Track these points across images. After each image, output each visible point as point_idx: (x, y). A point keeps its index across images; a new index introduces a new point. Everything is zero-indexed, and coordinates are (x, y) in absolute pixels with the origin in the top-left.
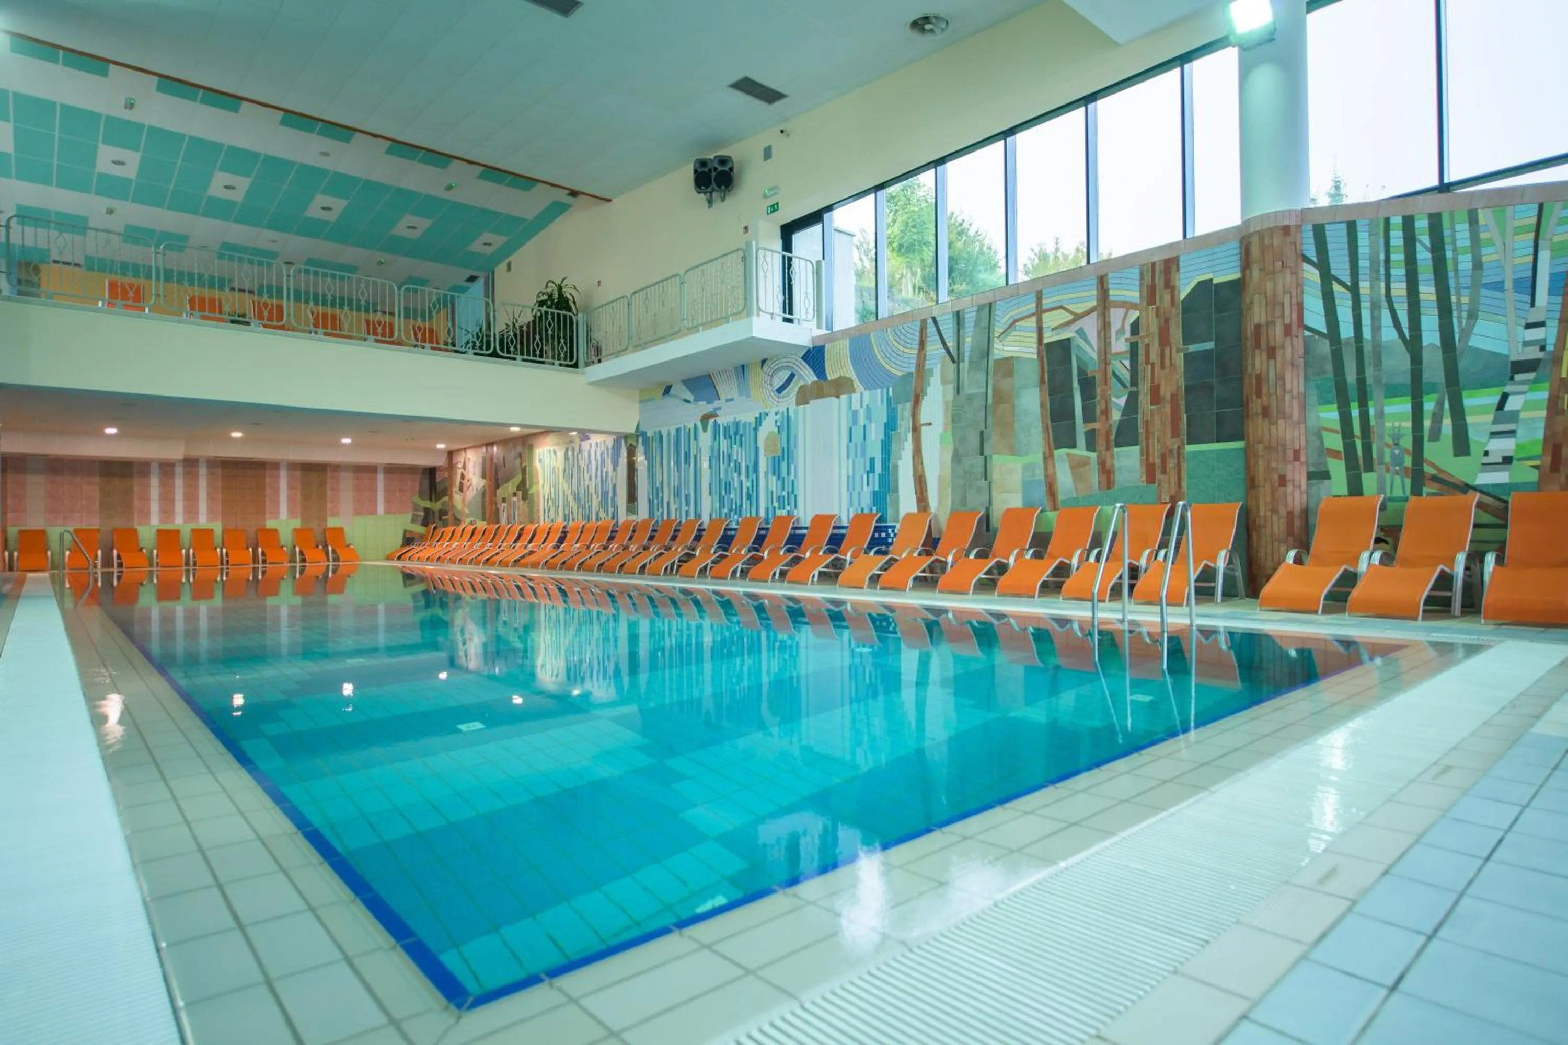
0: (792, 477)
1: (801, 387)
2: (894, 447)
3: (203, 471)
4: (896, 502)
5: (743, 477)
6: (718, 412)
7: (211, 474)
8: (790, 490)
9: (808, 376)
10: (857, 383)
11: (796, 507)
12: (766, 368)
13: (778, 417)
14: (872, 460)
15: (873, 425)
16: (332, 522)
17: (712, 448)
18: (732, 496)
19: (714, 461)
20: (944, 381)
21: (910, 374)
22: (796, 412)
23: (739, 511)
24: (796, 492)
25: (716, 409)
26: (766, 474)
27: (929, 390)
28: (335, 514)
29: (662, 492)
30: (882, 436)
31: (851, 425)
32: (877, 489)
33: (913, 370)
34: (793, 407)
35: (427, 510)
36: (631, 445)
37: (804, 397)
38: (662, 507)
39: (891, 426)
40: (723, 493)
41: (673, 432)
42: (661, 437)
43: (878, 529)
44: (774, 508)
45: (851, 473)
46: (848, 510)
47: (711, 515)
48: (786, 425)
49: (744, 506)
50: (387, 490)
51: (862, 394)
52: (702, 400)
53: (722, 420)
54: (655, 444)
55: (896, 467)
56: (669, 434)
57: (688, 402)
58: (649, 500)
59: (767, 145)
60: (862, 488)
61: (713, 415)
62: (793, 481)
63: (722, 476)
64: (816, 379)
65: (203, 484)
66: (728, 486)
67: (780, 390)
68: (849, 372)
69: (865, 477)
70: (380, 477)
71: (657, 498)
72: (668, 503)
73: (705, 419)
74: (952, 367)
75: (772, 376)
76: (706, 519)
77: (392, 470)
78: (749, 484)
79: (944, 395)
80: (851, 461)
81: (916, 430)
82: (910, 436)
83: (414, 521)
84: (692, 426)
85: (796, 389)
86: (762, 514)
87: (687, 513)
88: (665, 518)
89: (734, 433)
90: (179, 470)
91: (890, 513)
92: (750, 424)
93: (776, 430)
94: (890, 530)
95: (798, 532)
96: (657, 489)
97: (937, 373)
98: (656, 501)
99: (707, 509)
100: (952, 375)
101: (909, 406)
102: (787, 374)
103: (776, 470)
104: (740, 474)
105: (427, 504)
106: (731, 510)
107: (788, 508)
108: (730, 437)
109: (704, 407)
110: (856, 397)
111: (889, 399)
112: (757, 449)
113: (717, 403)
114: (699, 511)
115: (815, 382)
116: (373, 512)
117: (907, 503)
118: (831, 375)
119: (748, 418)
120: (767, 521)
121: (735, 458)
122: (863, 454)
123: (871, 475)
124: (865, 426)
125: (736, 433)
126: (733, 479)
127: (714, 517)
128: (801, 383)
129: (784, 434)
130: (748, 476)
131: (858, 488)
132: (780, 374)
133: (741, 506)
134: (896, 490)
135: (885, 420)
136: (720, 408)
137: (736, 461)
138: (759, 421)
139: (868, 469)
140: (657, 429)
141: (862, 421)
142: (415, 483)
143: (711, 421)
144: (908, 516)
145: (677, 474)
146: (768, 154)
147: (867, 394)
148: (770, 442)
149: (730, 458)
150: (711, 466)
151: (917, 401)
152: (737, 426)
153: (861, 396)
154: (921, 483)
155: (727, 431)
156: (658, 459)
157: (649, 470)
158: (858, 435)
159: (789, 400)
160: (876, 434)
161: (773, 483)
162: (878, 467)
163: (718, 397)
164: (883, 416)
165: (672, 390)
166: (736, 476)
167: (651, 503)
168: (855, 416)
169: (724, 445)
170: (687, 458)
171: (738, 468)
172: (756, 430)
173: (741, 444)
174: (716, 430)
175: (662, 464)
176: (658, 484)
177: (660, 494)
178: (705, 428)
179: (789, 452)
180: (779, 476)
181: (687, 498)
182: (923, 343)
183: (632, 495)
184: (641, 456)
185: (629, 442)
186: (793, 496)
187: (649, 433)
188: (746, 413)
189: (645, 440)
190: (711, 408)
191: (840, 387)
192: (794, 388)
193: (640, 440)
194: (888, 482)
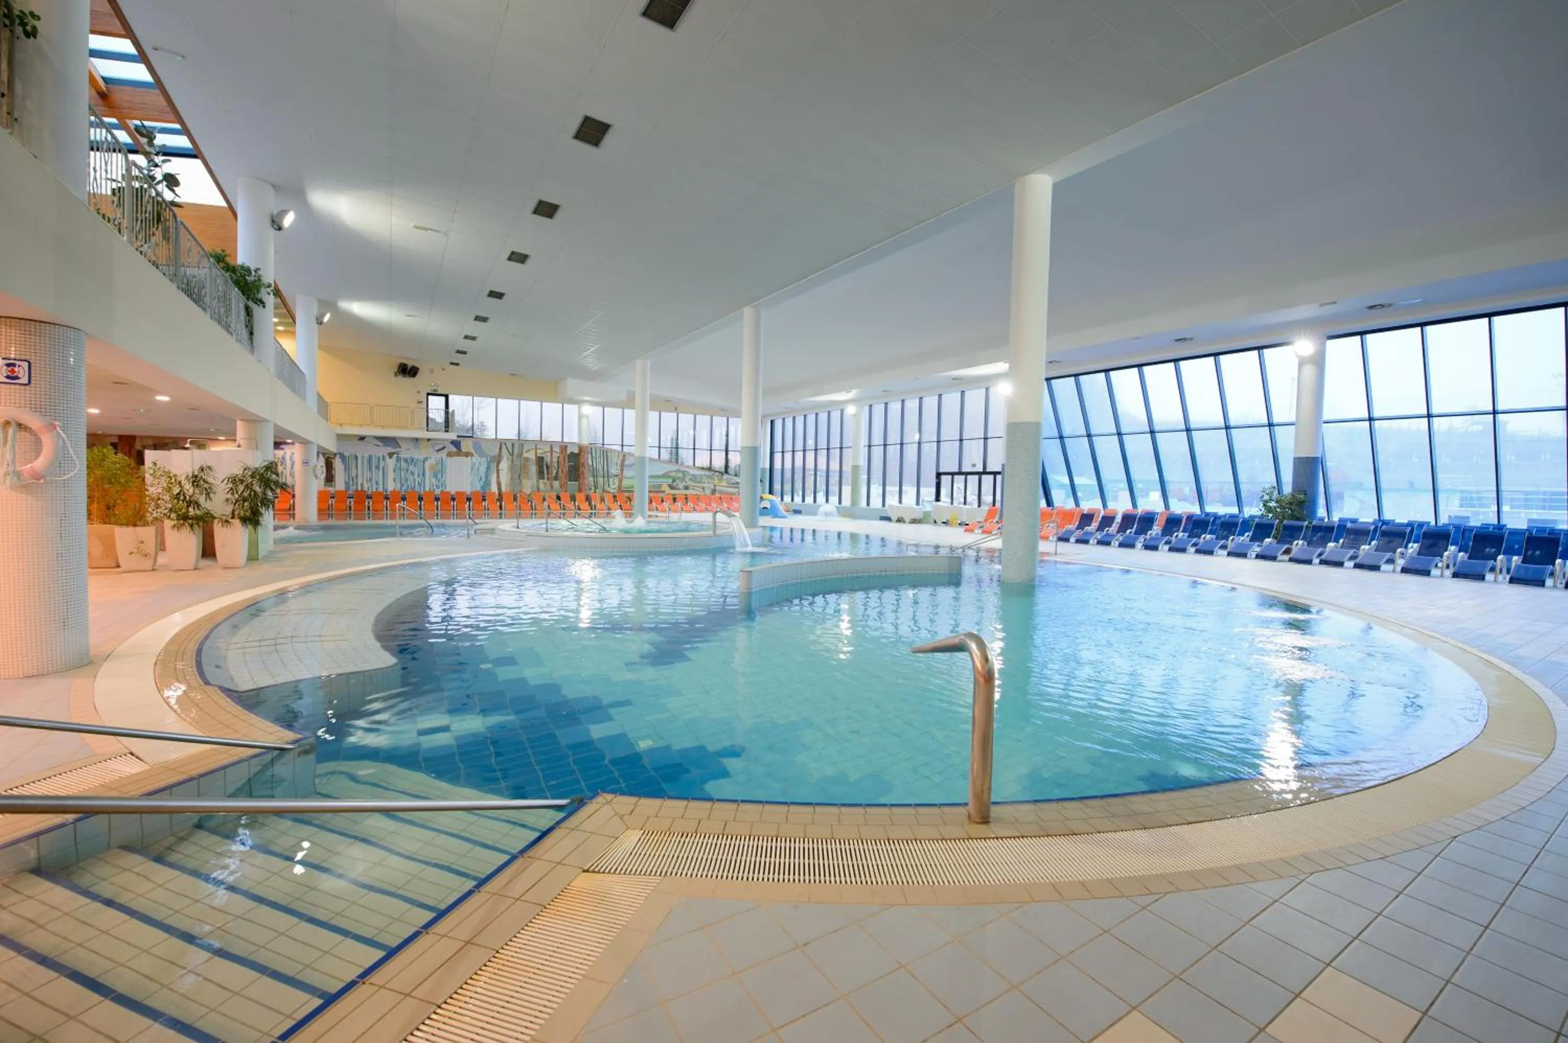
0: (444, 478)
1: (449, 452)
2: (490, 473)
4: (490, 487)
5: (416, 476)
6: (400, 453)
8: (443, 482)
9: (454, 449)
10: (475, 454)
11: (446, 487)
12: (430, 442)
13: (436, 459)
14: (481, 477)
15: (480, 467)
17: (395, 465)
18: (408, 483)
19: (396, 470)
20: (508, 460)
21: (496, 456)
22: (446, 459)
24: (446, 483)
25: (398, 451)
26: (430, 477)
27: (502, 461)
29: (359, 479)
30: (485, 470)
31: (472, 465)
32: (483, 485)
33: (497, 454)
34: (444, 456)
36: (329, 457)
37: (450, 455)
38: (356, 485)
39: (488, 468)
40: (403, 481)
41: (366, 456)
42: (356, 457)
44: (434, 488)
45: (471, 479)
46: (470, 490)
48: (441, 462)
49: (415, 487)
52: (389, 446)
53: (403, 456)
54: (351, 460)
55: (490, 479)
56: (363, 457)
57: (378, 446)
58: (346, 482)
60: (476, 483)
61: (397, 453)
62: (444, 480)
63: (402, 475)
66: (406, 480)
67: (438, 451)
68: (472, 450)
71: (353, 481)
72: (361, 483)
73: (390, 455)
74: (510, 456)
75: (433, 447)
76: (390, 489)
78: (419, 479)
79: (507, 463)
80: (472, 476)
81: (498, 471)
82: (495, 472)
84: (381, 455)
86: (426, 489)
87: (376, 487)
91: (486, 491)
92: (420, 460)
93: (435, 463)
94: (486, 496)
95: (451, 496)
96: (353, 478)
97: (505, 457)
98: (351, 483)
99: (392, 487)
100: (510, 458)
101: (495, 464)
102: (442, 447)
103: (435, 474)
104: (413, 476)
106: (407, 487)
107: (442, 488)
108: (408, 463)
109: (390, 450)
110: (474, 459)
111: (487, 461)
112: (424, 469)
113: (398, 449)
114: (385, 487)
115: (455, 451)
117: (494, 489)
118: (463, 450)
119: (421, 457)
121: (411, 469)
122: (477, 474)
123: (479, 481)
124: (478, 468)
125: (412, 462)
126: (409, 477)
128: (448, 450)
129: (440, 465)
130: (418, 476)
132: (437, 446)
136: (401, 451)
137: (411, 471)
138: (425, 459)
139: (479, 478)
140: (353, 453)
141: (477, 465)
143: (395, 456)
145: (368, 473)
147: (478, 458)
148: (431, 467)
149: (407, 470)
150: (394, 471)
151: (498, 463)
152: (412, 460)
153: (476, 459)
154: (499, 484)
155: (406, 460)
156: (354, 466)
157: (345, 468)
158: (475, 469)
159: (443, 454)
160: (483, 470)
161: (433, 480)
162: (483, 479)
163: (400, 447)
164: (486, 466)
165: (366, 440)
166: (411, 476)
167: (347, 484)
168: (474, 464)
169: (404, 465)
170: (377, 467)
171: (412, 473)
172: (424, 462)
173: (415, 466)
174: (398, 459)
175: (357, 468)
176: (354, 475)
177: (355, 480)
178: (391, 457)
179: (442, 471)
180: (436, 478)
181: (377, 483)
182: (500, 449)
183: (330, 479)
184: (338, 464)
185: (327, 456)
186: (444, 485)
187: (346, 454)
188: (418, 455)
189: (343, 457)
190: (393, 450)
191: (467, 454)
192: (445, 452)
193: (338, 456)
194: (487, 483)
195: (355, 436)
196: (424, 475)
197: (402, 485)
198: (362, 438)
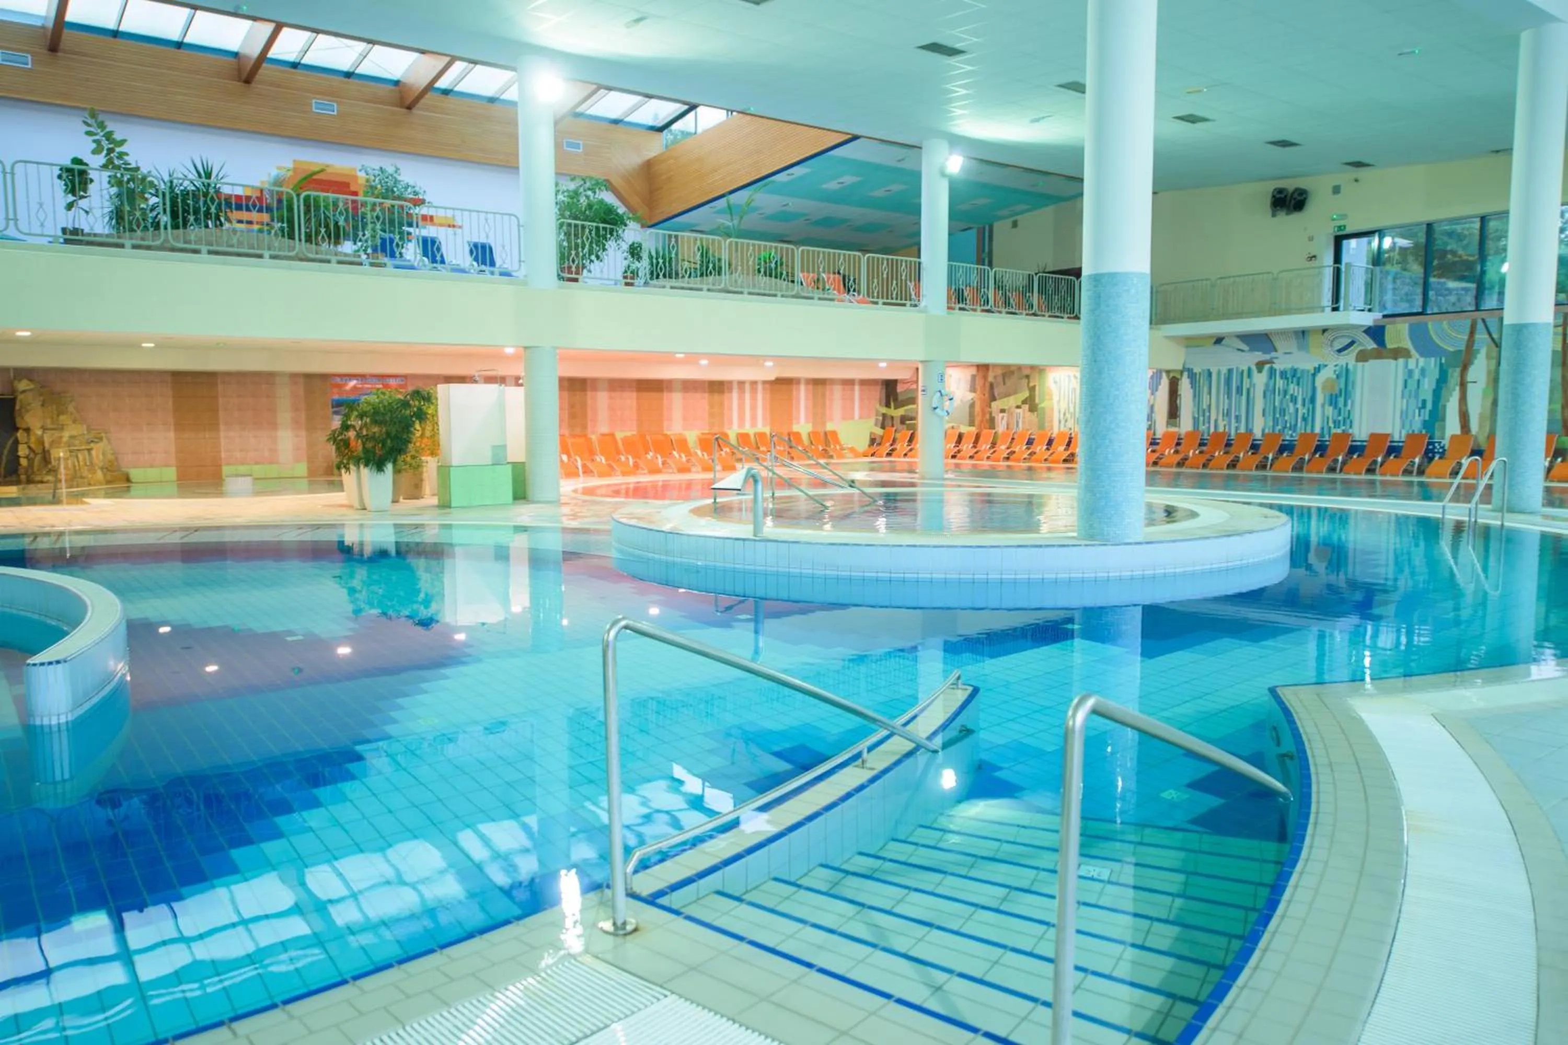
0: (1349, 407)
1: (1361, 351)
2: (1444, 392)
3: (760, 387)
4: (1443, 429)
5: (1299, 405)
6: (1275, 361)
7: (764, 389)
8: (1347, 415)
9: (1371, 345)
10: (1413, 352)
11: (1351, 427)
12: (1326, 334)
13: (1337, 368)
14: (1424, 402)
15: (1426, 380)
16: (830, 427)
17: (1267, 385)
18: (1286, 418)
19: (1268, 394)
20: (1488, 357)
21: (1460, 351)
22: (1355, 367)
23: (1294, 428)
24: (1351, 417)
25: (1272, 358)
26: (1323, 406)
27: (1476, 362)
28: (831, 419)
29: (1209, 411)
30: (1434, 386)
31: (1406, 377)
32: (1427, 418)
33: (1463, 348)
34: (1352, 363)
35: (884, 415)
36: (1174, 377)
37: (1363, 357)
38: (1209, 422)
39: (1442, 380)
40: (1278, 416)
41: (1224, 371)
42: (1210, 374)
43: (1429, 444)
44: (1330, 428)
45: (1404, 407)
46: (1400, 433)
47: (1263, 430)
48: (1345, 374)
49: (1299, 425)
50: (861, 400)
51: (1417, 361)
52: (1258, 350)
53: (1278, 366)
54: (1203, 381)
55: (1444, 407)
56: (1219, 373)
57: (1242, 351)
58: (1194, 418)
59: (1337, 184)
60: (1414, 417)
61: (1270, 362)
62: (1349, 411)
63: (1277, 404)
64: (1375, 346)
65: (760, 396)
66: (1283, 412)
67: (1340, 351)
68: (1408, 344)
69: (1417, 411)
70: (857, 388)
71: (1204, 416)
72: (1216, 421)
73: (1260, 366)
74: (1495, 349)
75: (1332, 341)
76: (1258, 433)
77: (864, 383)
78: (1305, 411)
79: (1488, 365)
80: (1405, 401)
81: (1463, 385)
82: (1458, 388)
83: (876, 425)
84: (1245, 368)
85: (1356, 351)
86: (1317, 430)
87: (1237, 428)
88: (1212, 430)
89: (1292, 375)
90: (747, 387)
91: (1437, 433)
92: (1308, 371)
93: (1335, 376)
94: (1436, 445)
95: (1354, 443)
96: (1204, 411)
97: (1483, 352)
98: (1201, 418)
99: (1259, 427)
100: (1494, 354)
101: (1458, 370)
102: (1348, 341)
103: (1333, 401)
104: (1295, 403)
105: (884, 410)
106: (1285, 427)
107: (1343, 428)
108: (1287, 379)
109: (1259, 356)
110: (1412, 364)
111: (1441, 364)
112: (1314, 389)
113: (1273, 354)
114: (1250, 427)
115: (1374, 349)
116: (852, 418)
117: (1452, 426)
118: (1390, 345)
119: (1309, 366)
120: (1322, 435)
121: (1291, 392)
122: (1417, 396)
123: (1422, 411)
124: (1419, 381)
125: (1294, 376)
126: (1288, 406)
127: (1267, 431)
128: (1361, 348)
129: (1343, 380)
130: (1304, 405)
131: (1410, 417)
132: (1341, 340)
133: (1296, 425)
134: (1443, 419)
135: (1437, 376)
136: (1276, 358)
137: (1292, 395)
138: (1318, 370)
139: (1420, 405)
140: (1206, 368)
141: (1416, 375)
142: (878, 393)
143: (1267, 367)
144: (1453, 437)
145: (1226, 401)
146: (1336, 190)
147: (1422, 361)
148: (1327, 383)
149: (1285, 392)
150: (1265, 396)
151: (1465, 368)
152: (1295, 371)
153: (1416, 362)
154: (1464, 417)
155: (1283, 374)
156: (1206, 389)
157: (1195, 396)
158: (1412, 385)
159: (1349, 358)
160: (1428, 385)
161: (1330, 410)
162: (1429, 406)
163: (1276, 350)
164: (1436, 374)
165: (1224, 342)
166: (1291, 405)
167: (1196, 421)
168: (1410, 373)
169: (1280, 383)
170: (1239, 390)
171: (1294, 399)
172: (1314, 375)
173: (1298, 384)
174: (1272, 372)
175: (1210, 393)
176: (1205, 407)
177: (1207, 414)
178: (1260, 371)
179: (1346, 393)
180: (1336, 407)
181: (1238, 418)
182: (1472, 333)
183: (1173, 413)
184: (1185, 386)
185: (1172, 375)
186: (1349, 420)
187: (1197, 370)
188: (1305, 363)
189: (1192, 376)
190: (1267, 357)
191: (1397, 353)
192: (1354, 350)
193: (1185, 374)
194: (1437, 416)
195: (1210, 336)
196: (1313, 400)
197: (1275, 421)
198: (1219, 340)
